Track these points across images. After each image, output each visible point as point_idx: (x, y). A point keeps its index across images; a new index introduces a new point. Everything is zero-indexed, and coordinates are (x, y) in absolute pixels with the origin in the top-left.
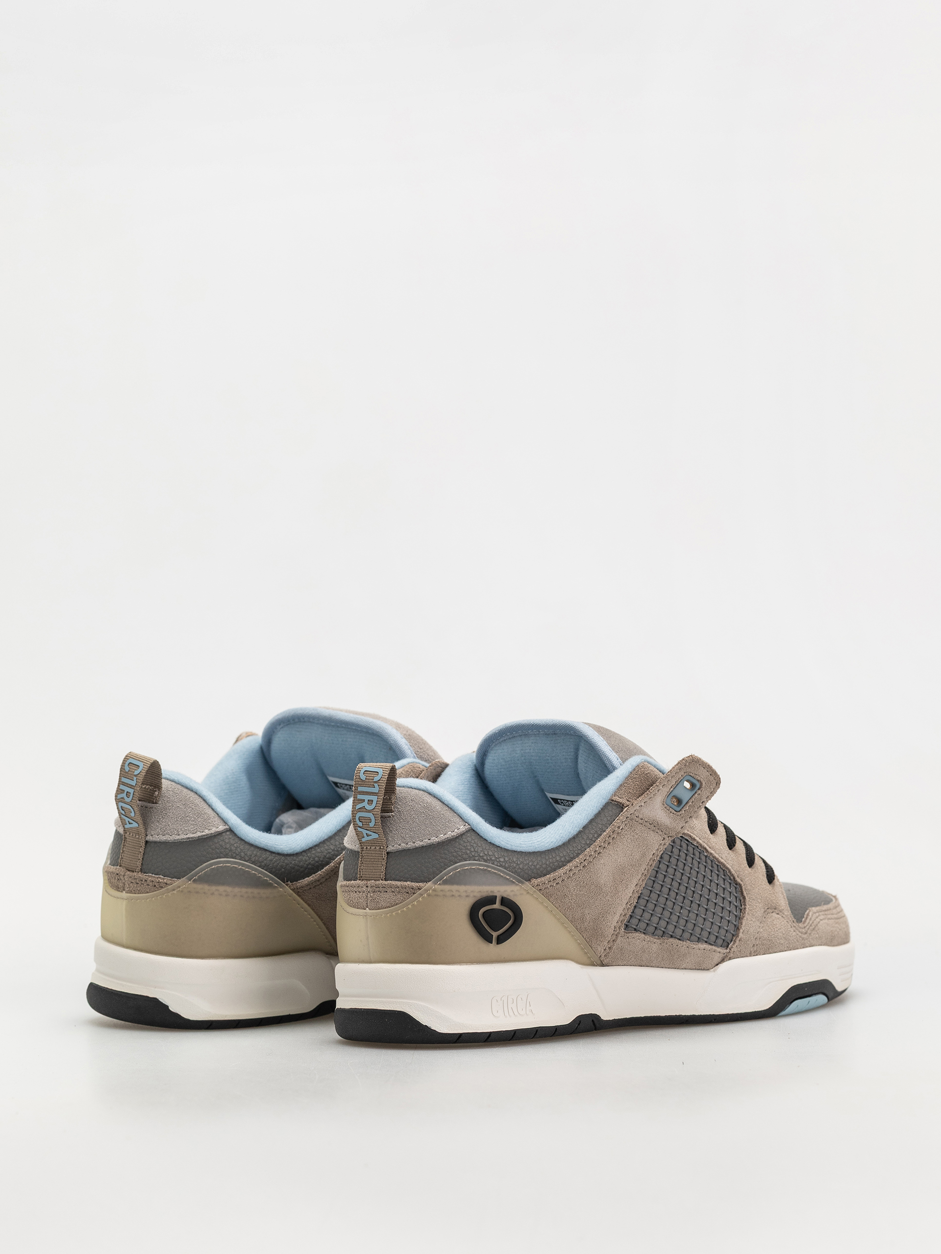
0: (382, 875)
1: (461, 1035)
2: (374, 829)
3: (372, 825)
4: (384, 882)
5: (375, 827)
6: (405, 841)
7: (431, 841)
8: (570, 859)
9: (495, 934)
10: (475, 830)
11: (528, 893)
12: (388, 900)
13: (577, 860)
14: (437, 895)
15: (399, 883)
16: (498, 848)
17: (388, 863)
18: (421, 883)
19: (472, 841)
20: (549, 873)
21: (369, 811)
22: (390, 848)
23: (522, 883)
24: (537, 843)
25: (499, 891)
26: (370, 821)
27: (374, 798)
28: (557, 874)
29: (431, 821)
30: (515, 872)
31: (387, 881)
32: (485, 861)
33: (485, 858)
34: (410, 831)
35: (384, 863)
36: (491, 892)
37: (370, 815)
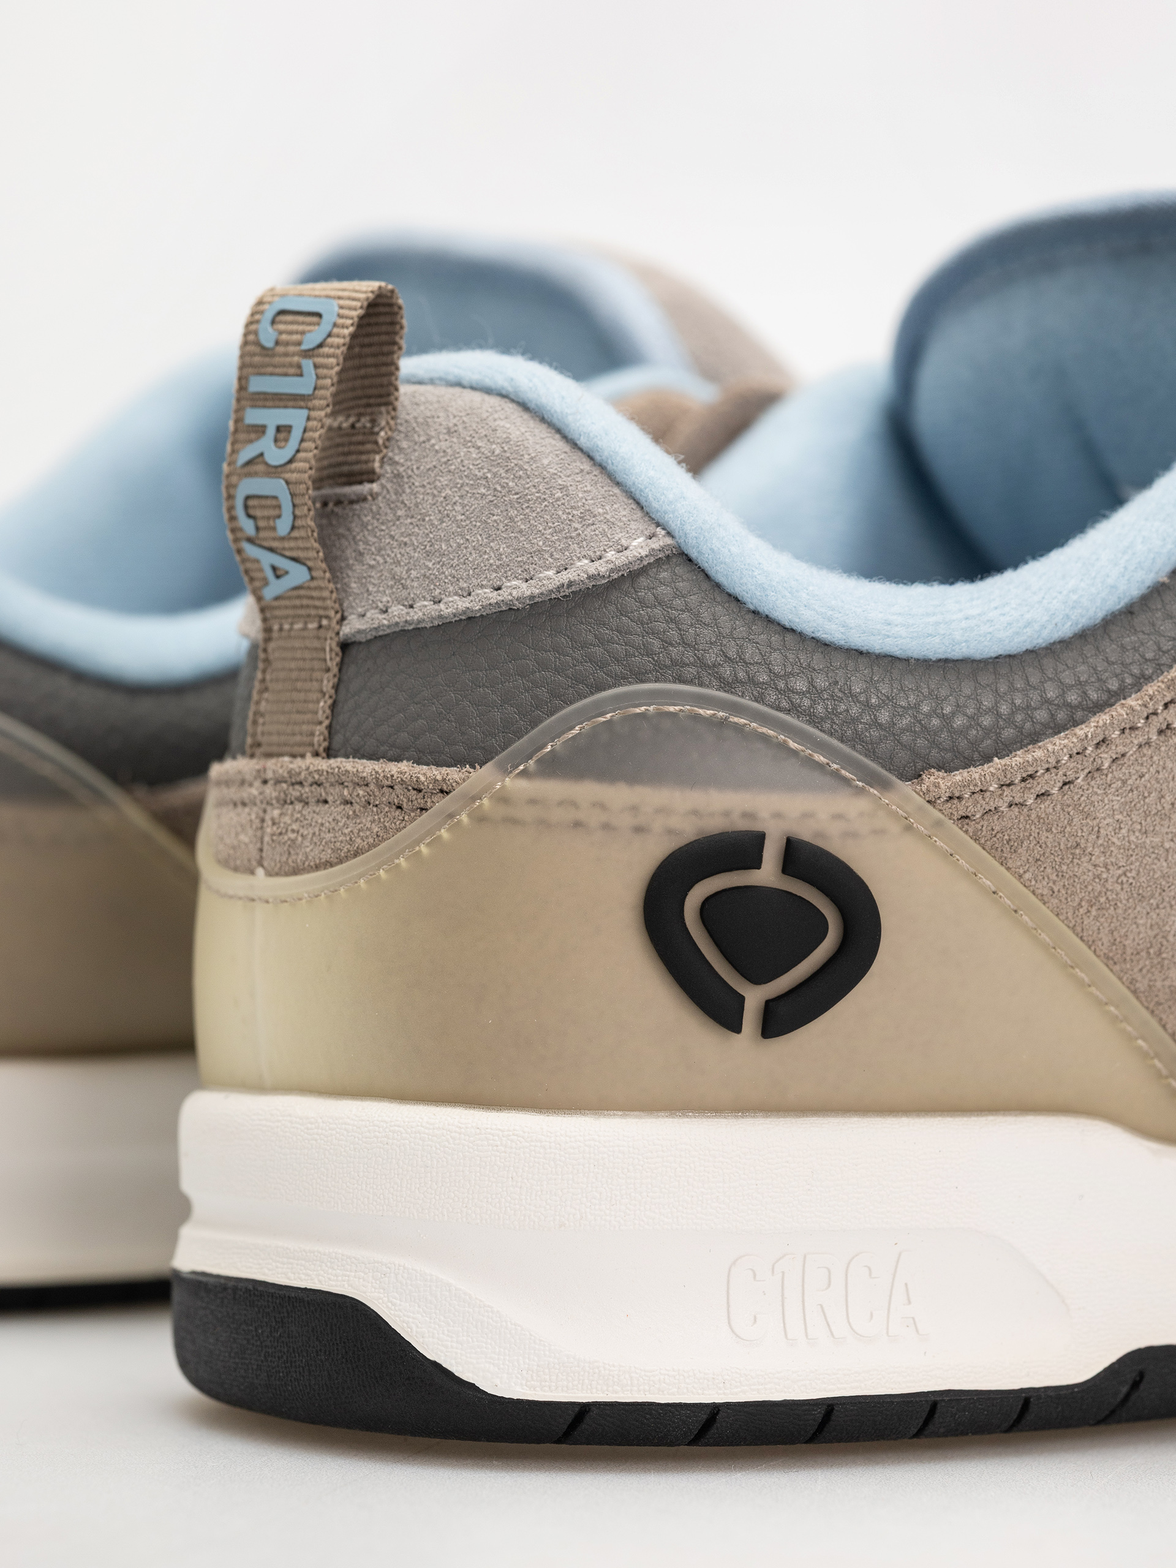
0: (319, 739)
1: (583, 1410)
2: (292, 544)
3: (283, 526)
4: (323, 764)
5: (296, 539)
6: (404, 593)
7: (504, 595)
8: (1105, 697)
9: (754, 997)
10: (693, 554)
11: (909, 828)
12: (328, 836)
13: (1132, 701)
14: (513, 821)
15: (367, 767)
16: (789, 637)
17: (342, 688)
18: (449, 770)
19: (678, 602)
20: (1004, 749)
21: (274, 471)
22: (353, 626)
23: (884, 785)
24: (964, 624)
25: (778, 815)
26: (276, 512)
27: (295, 418)
28: (1039, 753)
29: (513, 513)
30: (855, 740)
31: (335, 757)
32: (727, 685)
33: (727, 671)
34: (428, 554)
35: (328, 685)
36: (746, 815)
37: (276, 487)
